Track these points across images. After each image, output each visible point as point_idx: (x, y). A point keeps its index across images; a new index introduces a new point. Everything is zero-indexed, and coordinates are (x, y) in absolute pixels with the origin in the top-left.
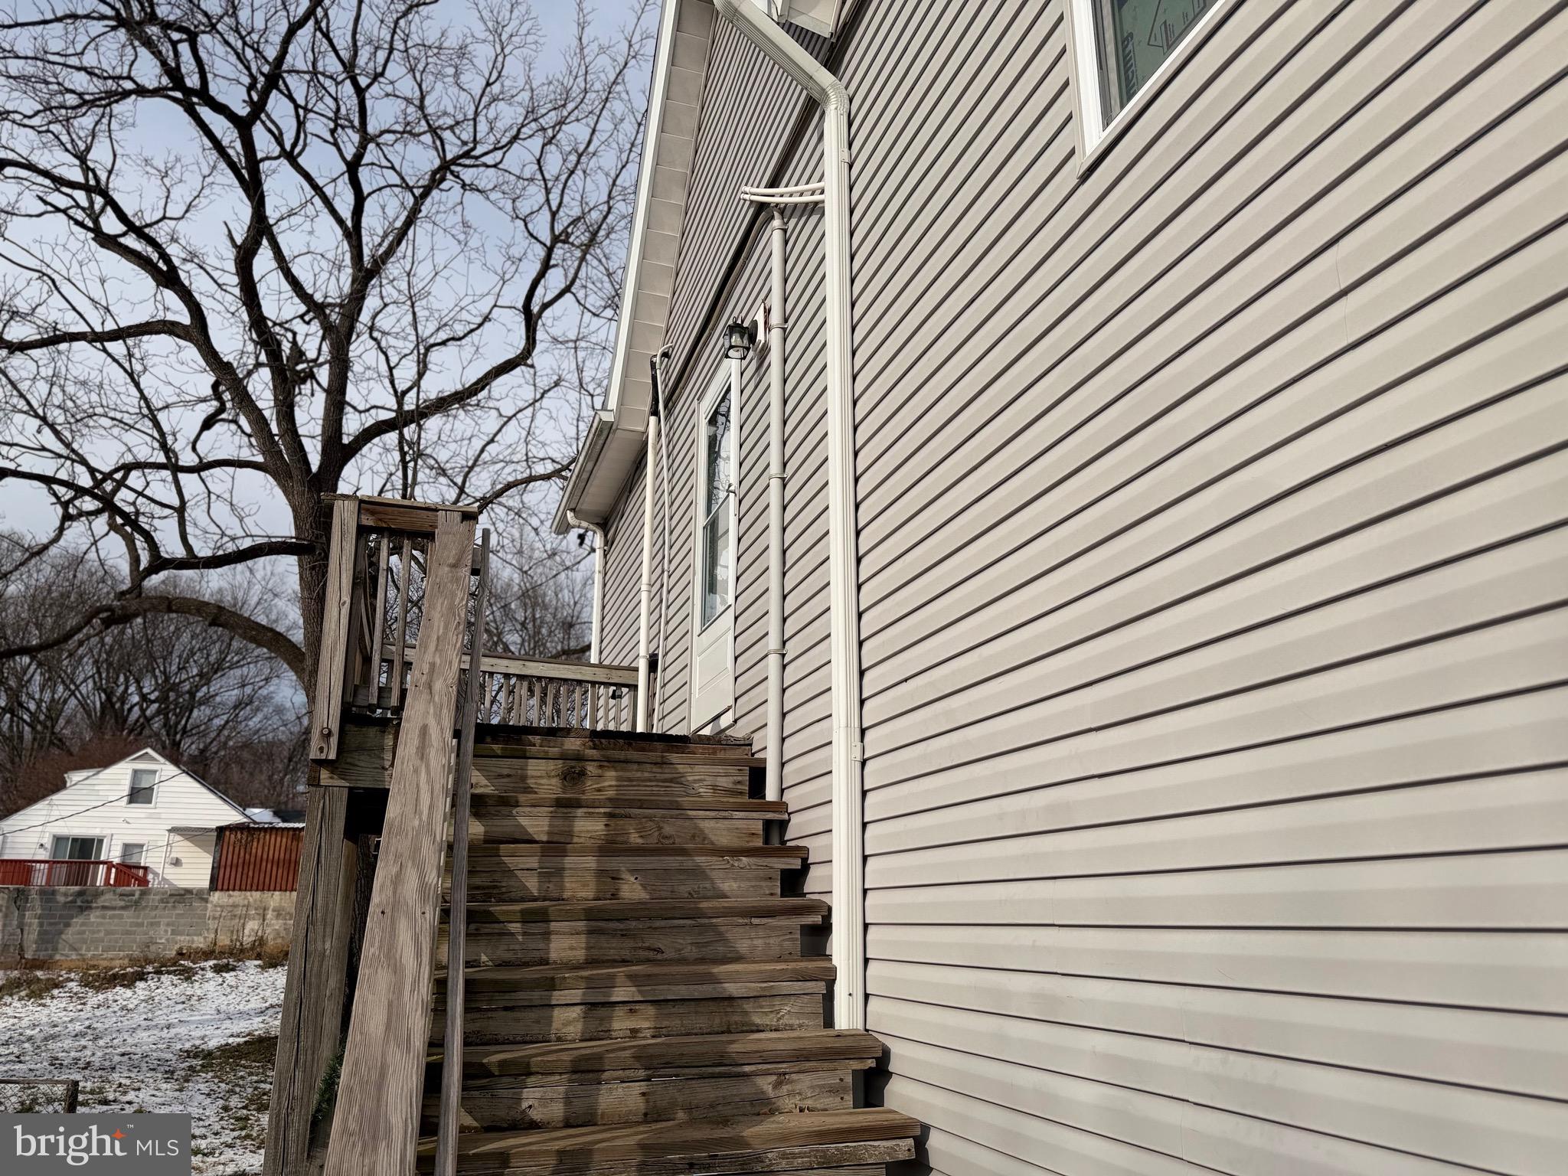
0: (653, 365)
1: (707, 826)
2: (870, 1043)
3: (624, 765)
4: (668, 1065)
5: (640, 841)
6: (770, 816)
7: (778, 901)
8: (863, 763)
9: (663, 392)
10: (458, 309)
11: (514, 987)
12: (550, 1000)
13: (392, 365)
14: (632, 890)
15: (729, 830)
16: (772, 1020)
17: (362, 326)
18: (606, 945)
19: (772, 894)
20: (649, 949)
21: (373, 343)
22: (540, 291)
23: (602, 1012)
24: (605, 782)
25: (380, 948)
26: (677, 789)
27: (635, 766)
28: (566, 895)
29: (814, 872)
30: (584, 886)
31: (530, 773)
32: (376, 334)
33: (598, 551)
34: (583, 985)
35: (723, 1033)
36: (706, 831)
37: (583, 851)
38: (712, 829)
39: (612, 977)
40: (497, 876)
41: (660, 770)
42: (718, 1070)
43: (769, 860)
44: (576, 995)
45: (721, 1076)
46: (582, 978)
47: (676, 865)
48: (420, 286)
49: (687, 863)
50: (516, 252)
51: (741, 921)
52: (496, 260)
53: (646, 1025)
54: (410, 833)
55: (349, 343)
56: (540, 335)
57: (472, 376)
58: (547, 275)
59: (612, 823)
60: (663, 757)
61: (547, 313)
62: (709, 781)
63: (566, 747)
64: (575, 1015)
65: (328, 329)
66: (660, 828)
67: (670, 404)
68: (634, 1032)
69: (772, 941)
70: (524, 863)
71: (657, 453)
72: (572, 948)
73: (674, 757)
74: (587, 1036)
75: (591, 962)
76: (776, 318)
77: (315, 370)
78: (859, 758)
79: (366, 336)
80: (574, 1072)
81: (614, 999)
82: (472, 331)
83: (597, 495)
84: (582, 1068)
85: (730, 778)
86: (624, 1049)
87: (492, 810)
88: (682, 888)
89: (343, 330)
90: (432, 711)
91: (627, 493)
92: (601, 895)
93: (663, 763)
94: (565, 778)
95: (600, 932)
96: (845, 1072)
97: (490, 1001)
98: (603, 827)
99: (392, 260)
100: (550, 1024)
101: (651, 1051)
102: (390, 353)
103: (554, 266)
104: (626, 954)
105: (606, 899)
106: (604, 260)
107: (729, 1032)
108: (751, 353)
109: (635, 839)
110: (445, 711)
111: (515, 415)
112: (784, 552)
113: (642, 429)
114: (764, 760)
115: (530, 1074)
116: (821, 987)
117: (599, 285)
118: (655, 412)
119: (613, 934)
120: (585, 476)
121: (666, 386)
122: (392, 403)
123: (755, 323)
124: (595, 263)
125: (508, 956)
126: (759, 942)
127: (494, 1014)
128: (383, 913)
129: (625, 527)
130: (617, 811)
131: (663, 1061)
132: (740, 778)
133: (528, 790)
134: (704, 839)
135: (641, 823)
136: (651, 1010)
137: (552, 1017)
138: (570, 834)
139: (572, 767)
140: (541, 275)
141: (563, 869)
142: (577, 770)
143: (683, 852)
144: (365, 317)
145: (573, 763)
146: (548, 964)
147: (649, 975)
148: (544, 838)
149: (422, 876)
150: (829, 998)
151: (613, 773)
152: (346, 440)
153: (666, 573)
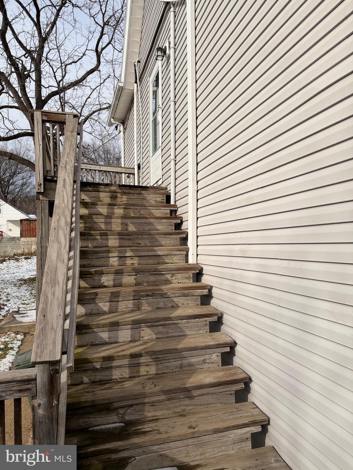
0: (135, 65)
1: (153, 211)
2: (198, 266)
3: (129, 194)
4: (141, 271)
5: (134, 215)
6: (172, 209)
7: (174, 231)
8: (197, 191)
9: (139, 75)
10: (74, 51)
11: (98, 252)
12: (109, 256)
13: (55, 71)
14: (132, 228)
15: (160, 212)
16: (171, 261)
17: (44, 58)
18: (124, 242)
19: (172, 230)
20: (137, 243)
21: (47, 63)
22: (100, 44)
23: (123, 259)
24: (124, 199)
25: (54, 238)
26: (144, 201)
27: (132, 195)
28: (113, 229)
29: (184, 224)
30: (118, 227)
31: (101, 196)
32: (48, 61)
33: (121, 131)
34: (118, 252)
35: (157, 264)
36: (153, 213)
37: (117, 218)
38: (155, 212)
39: (126, 250)
40: (93, 224)
41: (139, 196)
42: (155, 273)
43: (171, 220)
44: (116, 254)
45: (156, 274)
46: (117, 250)
47: (144, 222)
48: (61, 43)
49: (148, 221)
50: (92, 29)
51: (162, 236)
52: (86, 33)
53: (136, 262)
54: (62, 208)
55: (40, 64)
56: (102, 60)
57: (81, 75)
58: (102, 37)
59: (126, 210)
60: (140, 192)
61: (104, 52)
62: (154, 199)
63: (111, 189)
64: (116, 260)
65: (33, 59)
66: (140, 212)
67: (141, 79)
68: (133, 264)
69: (171, 241)
70: (100, 221)
71: (137, 98)
72: (115, 243)
73: (143, 192)
74: (120, 265)
75: (120, 247)
76: (172, 45)
77: (31, 74)
78: (196, 190)
79: (45, 61)
80: (116, 273)
81: (126, 255)
82: (80, 59)
83: (120, 113)
84: (117, 272)
85: (161, 198)
86: (130, 268)
87: (90, 206)
88: (146, 228)
89: (38, 60)
90: (66, 175)
91: (129, 112)
92: (123, 229)
93: (140, 194)
94: (111, 198)
95: (122, 239)
96: (191, 273)
97: (92, 256)
98: (123, 211)
99: (51, 34)
100: (109, 262)
101: (137, 268)
102: (53, 67)
103: (105, 34)
104: (130, 245)
105: (124, 230)
106: (122, 32)
107: (159, 264)
108: (165, 58)
109: (132, 215)
110: (70, 175)
111: (95, 88)
112: (175, 127)
113: (133, 89)
114: (170, 193)
115: (103, 274)
116: (185, 253)
117: (121, 41)
118: (136, 82)
119: (126, 239)
120: (116, 106)
121: (139, 73)
122: (56, 85)
123: (166, 47)
124: (119, 33)
125: (97, 245)
126: (168, 242)
127: (93, 259)
128: (55, 229)
129: (129, 123)
130: (127, 207)
131: (140, 270)
132: (163, 198)
133: (100, 201)
134: (153, 215)
135: (134, 211)
136: (137, 258)
137: (109, 260)
138: (113, 213)
139: (113, 195)
140: (101, 37)
141: (112, 222)
142: (115, 196)
143: (146, 218)
144: (44, 55)
145: (113, 194)
146: (108, 247)
147: (136, 249)
148: (106, 214)
149: (66, 219)
150: (187, 256)
151: (125, 197)
152: (43, 98)
153: (142, 137)
